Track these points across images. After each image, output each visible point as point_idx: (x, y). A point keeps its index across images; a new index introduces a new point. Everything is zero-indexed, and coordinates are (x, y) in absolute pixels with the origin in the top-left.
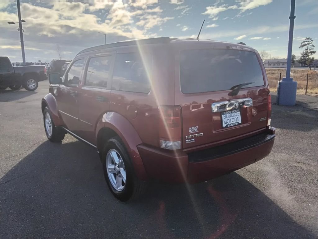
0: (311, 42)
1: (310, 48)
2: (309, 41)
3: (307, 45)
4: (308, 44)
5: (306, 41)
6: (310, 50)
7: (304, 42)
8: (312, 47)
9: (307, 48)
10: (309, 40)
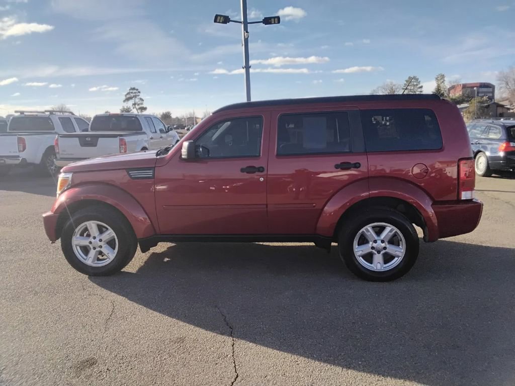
0: (139, 94)
1: (138, 103)
2: (135, 93)
3: (134, 99)
4: (135, 96)
5: (132, 93)
6: (138, 105)
7: (128, 94)
8: (140, 102)
9: (134, 103)
10: (135, 91)
